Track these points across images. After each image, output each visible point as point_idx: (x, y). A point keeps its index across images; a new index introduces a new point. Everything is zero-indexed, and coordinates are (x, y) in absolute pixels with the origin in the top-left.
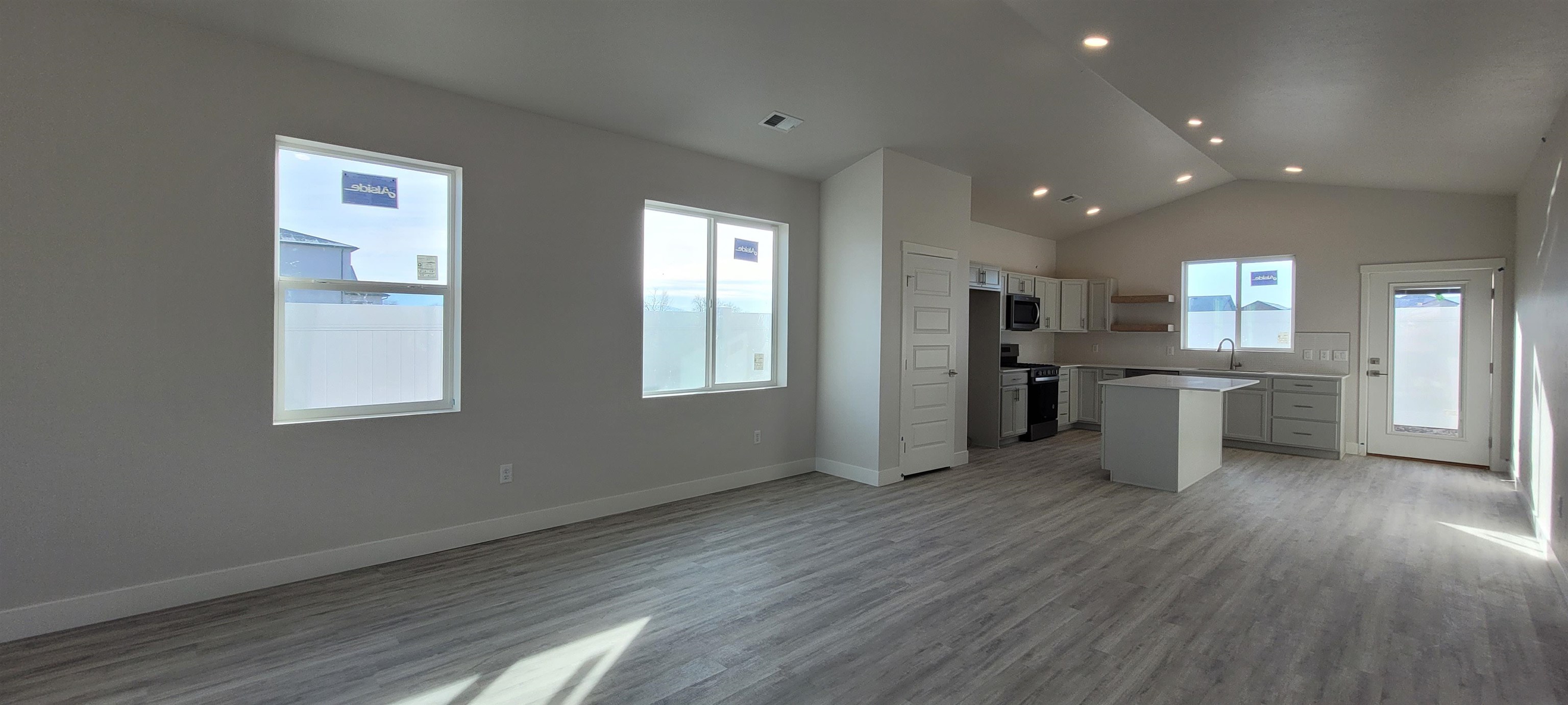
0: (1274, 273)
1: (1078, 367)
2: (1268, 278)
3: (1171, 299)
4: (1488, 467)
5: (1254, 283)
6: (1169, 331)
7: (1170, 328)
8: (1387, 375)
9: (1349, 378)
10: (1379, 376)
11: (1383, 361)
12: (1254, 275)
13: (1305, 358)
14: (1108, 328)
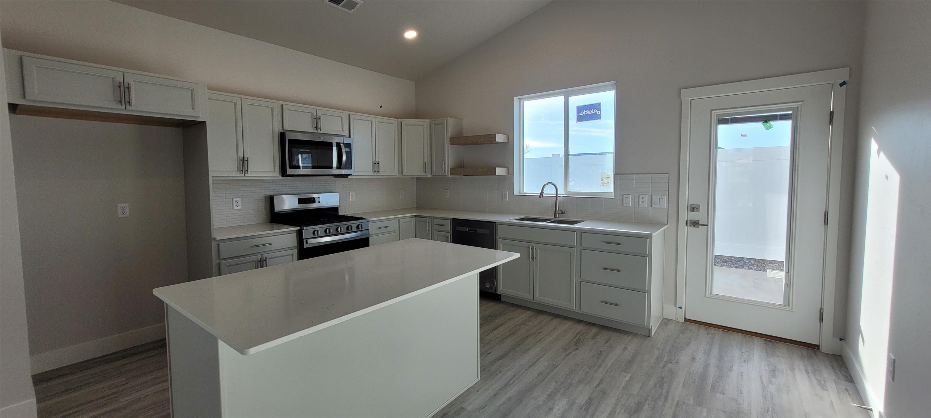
0: (597, 106)
1: (415, 216)
2: (592, 112)
3: (500, 138)
4: (818, 346)
5: (580, 118)
6: (496, 175)
7: (500, 171)
8: (707, 225)
9: (668, 227)
10: (698, 227)
11: (702, 208)
12: (580, 109)
13: (625, 205)
14: (447, 173)
